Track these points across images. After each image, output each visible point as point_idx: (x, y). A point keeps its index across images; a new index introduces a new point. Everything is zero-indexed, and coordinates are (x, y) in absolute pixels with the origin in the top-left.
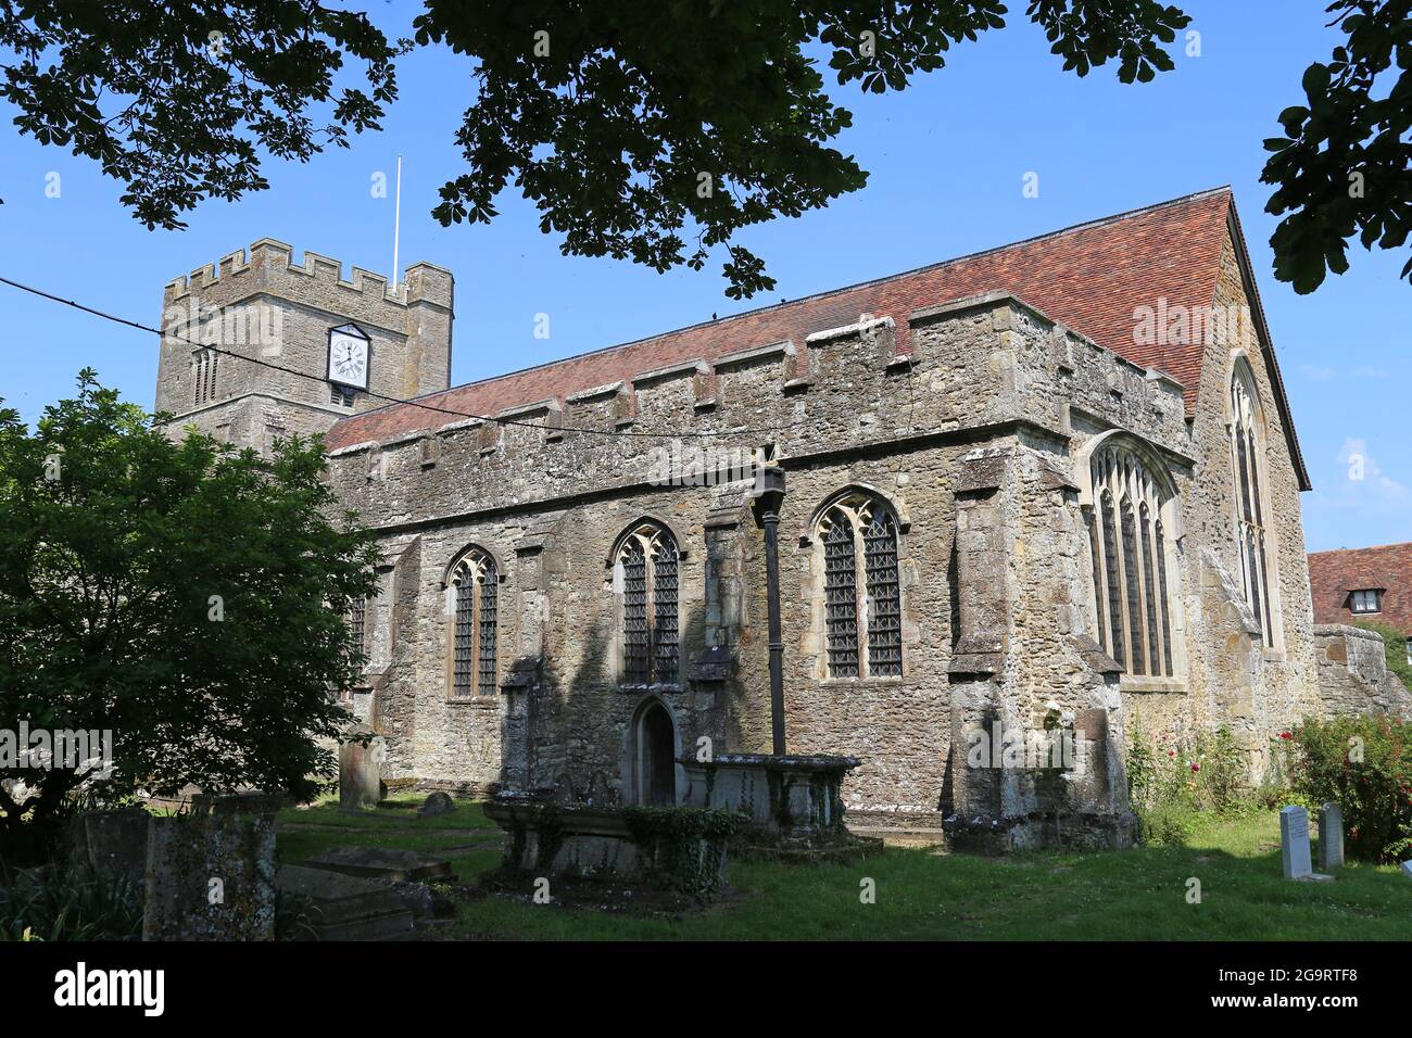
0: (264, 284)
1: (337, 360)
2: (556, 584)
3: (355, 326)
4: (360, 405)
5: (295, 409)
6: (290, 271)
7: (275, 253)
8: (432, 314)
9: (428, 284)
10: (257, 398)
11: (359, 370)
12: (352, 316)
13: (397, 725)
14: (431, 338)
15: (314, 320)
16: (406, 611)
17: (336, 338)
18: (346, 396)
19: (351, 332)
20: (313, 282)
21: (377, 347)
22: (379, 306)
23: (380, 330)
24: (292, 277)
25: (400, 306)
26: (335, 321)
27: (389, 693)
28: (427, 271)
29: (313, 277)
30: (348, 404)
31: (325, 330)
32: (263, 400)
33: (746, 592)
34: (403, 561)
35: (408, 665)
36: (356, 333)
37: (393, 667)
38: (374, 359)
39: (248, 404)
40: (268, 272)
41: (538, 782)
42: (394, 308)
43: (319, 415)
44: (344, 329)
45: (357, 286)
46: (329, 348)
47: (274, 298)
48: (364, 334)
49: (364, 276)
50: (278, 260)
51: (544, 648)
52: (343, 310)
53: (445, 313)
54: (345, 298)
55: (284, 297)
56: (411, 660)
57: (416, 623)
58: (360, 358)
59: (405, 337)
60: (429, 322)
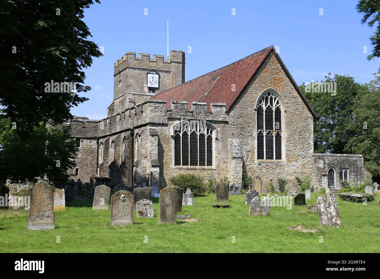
0: (128, 64)
1: (149, 81)
2: (118, 148)
3: (154, 71)
4: (157, 92)
5: (138, 96)
6: (135, 60)
7: (131, 55)
8: (176, 64)
9: (175, 56)
10: (127, 94)
11: (156, 83)
12: (153, 69)
13: (104, 174)
14: (176, 71)
15: (142, 72)
16: (106, 152)
17: (149, 75)
18: (153, 90)
19: (153, 73)
20: (142, 61)
21: (161, 76)
22: (161, 64)
23: (162, 71)
24: (136, 61)
25: (168, 63)
26: (149, 71)
27: (103, 168)
28: (174, 52)
29: (142, 60)
30: (154, 92)
31: (146, 74)
32: (129, 95)
33: (128, 150)
34: (105, 142)
35: (107, 162)
36: (155, 73)
37: (103, 163)
38: (161, 79)
39: (126, 96)
40: (129, 61)
41: (113, 184)
42: (166, 64)
43: (145, 96)
44: (151, 73)
45: (155, 60)
46: (147, 78)
47: (131, 68)
48: (157, 73)
49: (157, 57)
50: (132, 57)
51: (115, 159)
52: (151, 67)
53: (181, 63)
54: (151, 64)
55: (134, 67)
56: (108, 161)
57: (109, 154)
58: (156, 80)
59: (170, 72)
60: (176, 67)
